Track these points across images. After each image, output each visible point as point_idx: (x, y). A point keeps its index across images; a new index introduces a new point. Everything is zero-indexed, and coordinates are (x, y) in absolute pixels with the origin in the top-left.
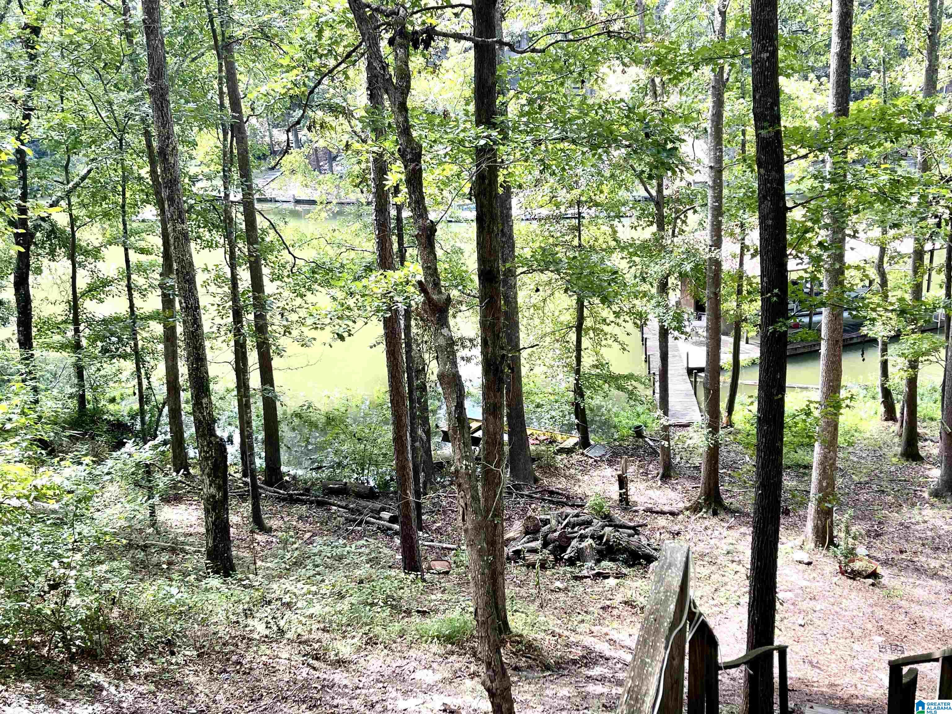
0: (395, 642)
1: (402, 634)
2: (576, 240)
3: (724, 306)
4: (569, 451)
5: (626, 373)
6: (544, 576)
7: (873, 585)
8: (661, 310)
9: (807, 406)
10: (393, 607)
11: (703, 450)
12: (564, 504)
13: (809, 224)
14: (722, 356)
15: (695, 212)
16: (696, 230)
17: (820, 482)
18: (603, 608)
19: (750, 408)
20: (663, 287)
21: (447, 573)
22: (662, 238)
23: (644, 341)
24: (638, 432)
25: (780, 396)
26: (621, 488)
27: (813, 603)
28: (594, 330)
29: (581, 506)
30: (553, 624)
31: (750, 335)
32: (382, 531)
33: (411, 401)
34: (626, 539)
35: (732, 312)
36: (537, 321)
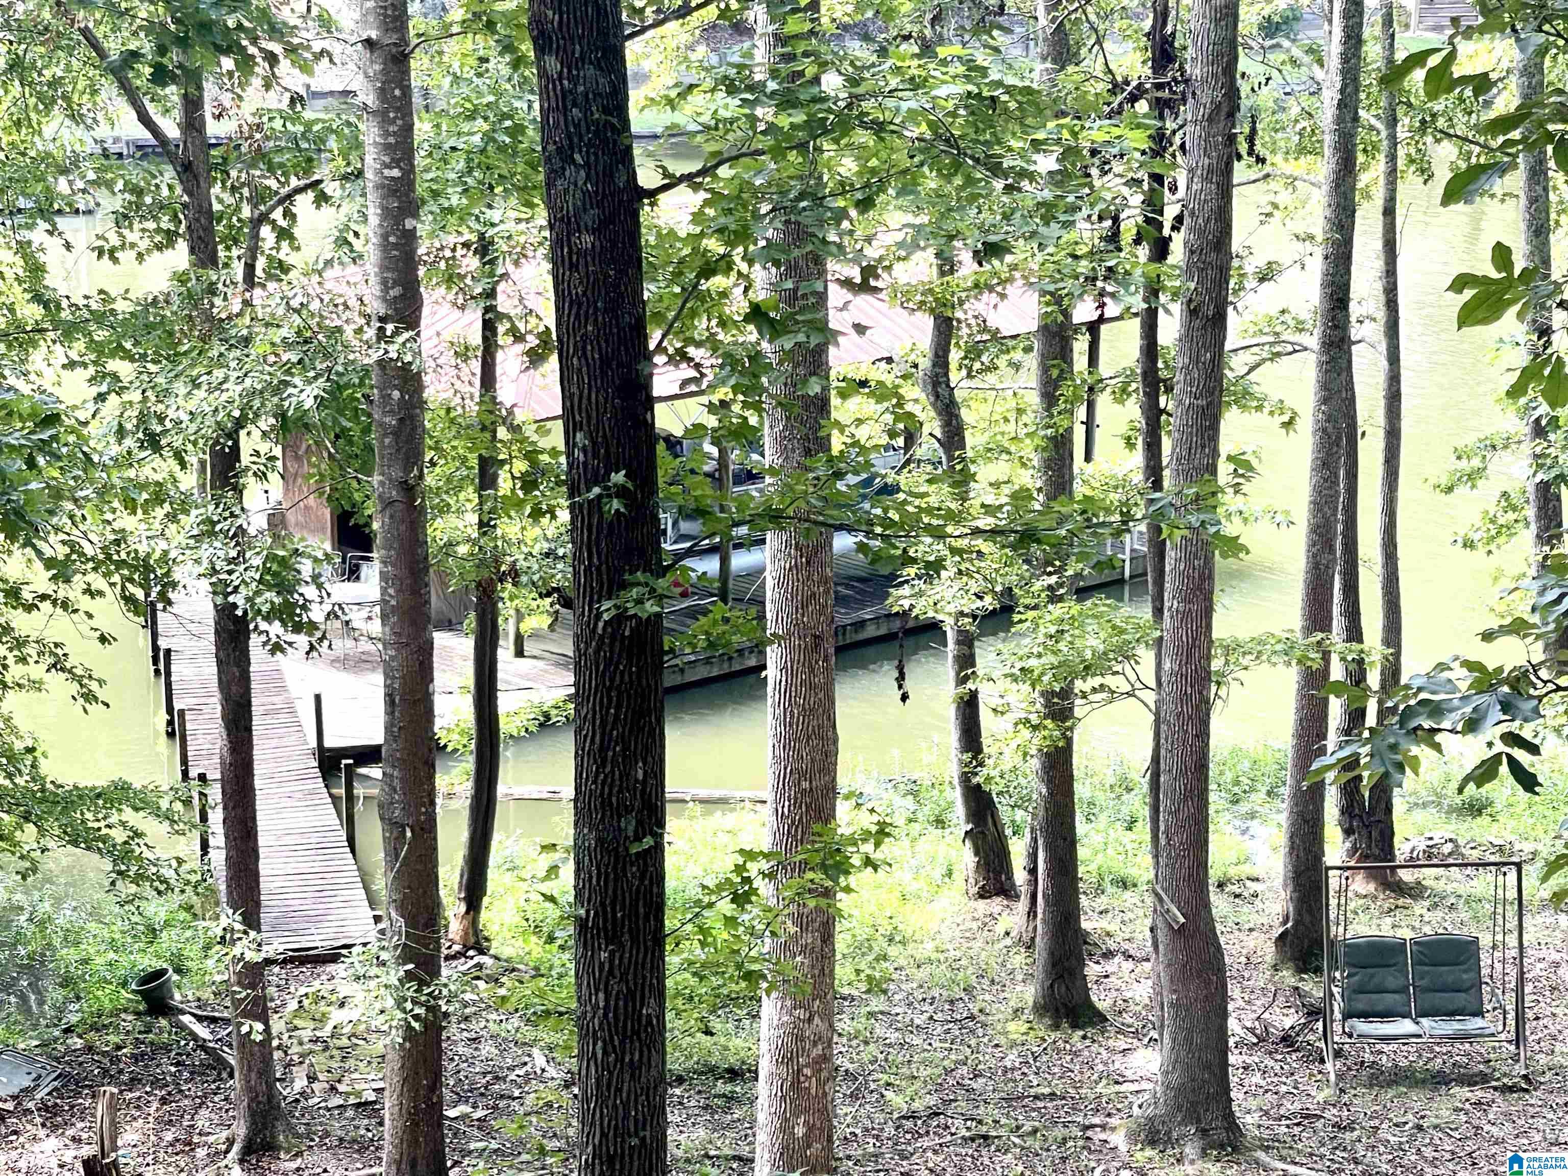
3: (438, 530)
5: (101, 782)
8: (220, 550)
9: (739, 869)
11: (387, 1042)
13: (714, 246)
15: (322, 199)
16: (329, 263)
17: (785, 1125)
19: (548, 888)
20: (223, 468)
22: (212, 290)
23: (162, 660)
24: (154, 995)
25: (648, 841)
31: (528, 625)
35: (463, 550)
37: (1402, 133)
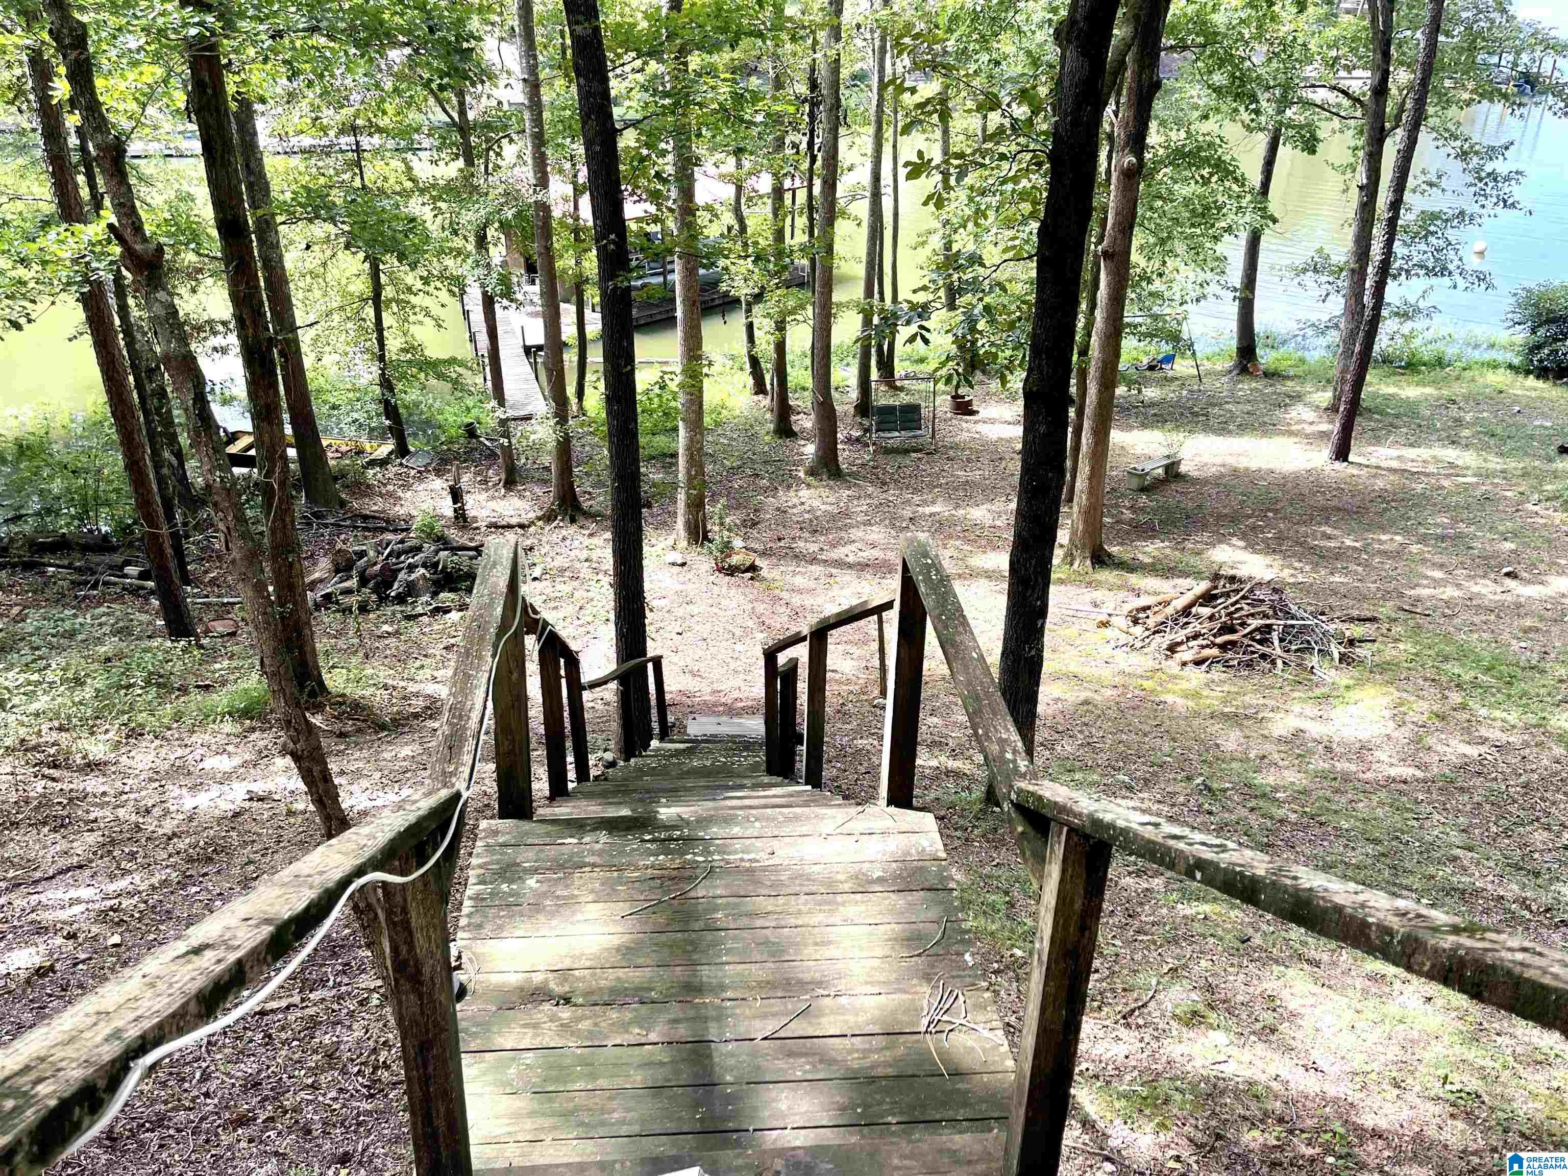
0: (169, 729)
1: (178, 717)
2: (358, 179)
3: (559, 264)
4: (383, 463)
5: (446, 357)
6: (367, 621)
7: (752, 579)
8: (481, 271)
9: (662, 378)
10: (159, 685)
11: (551, 445)
12: (383, 530)
13: (645, 152)
14: (564, 328)
15: (511, 141)
16: (515, 165)
17: (688, 472)
18: (446, 648)
20: (482, 242)
21: (233, 634)
22: (473, 175)
23: (466, 314)
24: (471, 431)
25: (629, 368)
26: (455, 503)
27: (691, 607)
28: (398, 302)
29: (407, 530)
30: (384, 674)
32: (130, 593)
33: (146, 413)
34: (468, 562)
35: (569, 272)
36: (317, 294)
37: (899, 117)
